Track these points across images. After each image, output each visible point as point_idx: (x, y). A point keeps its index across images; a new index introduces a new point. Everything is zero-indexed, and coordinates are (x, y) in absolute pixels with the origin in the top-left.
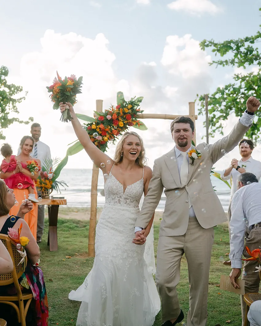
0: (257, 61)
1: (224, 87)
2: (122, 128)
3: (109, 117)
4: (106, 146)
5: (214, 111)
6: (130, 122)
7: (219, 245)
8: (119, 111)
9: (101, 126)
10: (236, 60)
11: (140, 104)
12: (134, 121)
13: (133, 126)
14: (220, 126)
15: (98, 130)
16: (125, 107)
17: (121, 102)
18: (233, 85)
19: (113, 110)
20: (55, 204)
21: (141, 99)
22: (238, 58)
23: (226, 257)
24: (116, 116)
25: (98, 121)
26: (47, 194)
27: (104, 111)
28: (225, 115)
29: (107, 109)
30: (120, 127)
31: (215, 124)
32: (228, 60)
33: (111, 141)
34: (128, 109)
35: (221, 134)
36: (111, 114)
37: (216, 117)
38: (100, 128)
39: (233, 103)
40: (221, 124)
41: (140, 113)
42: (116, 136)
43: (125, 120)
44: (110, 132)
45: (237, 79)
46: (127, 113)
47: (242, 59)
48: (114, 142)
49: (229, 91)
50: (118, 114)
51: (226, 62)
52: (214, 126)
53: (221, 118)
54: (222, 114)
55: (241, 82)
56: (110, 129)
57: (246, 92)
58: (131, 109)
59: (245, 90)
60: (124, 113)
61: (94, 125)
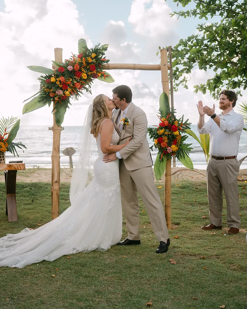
0: (220, 12)
1: (187, 39)
2: (85, 80)
3: (70, 68)
4: (68, 102)
5: (177, 64)
6: (94, 73)
7: (193, 206)
8: (82, 60)
9: (62, 79)
10: (198, 11)
11: (105, 52)
12: (99, 73)
13: (98, 78)
14: (184, 80)
15: (58, 83)
16: (88, 56)
17: (84, 50)
18: (197, 36)
19: (75, 60)
20: (12, 169)
21: (106, 46)
22: (200, 9)
23: (203, 220)
24: (78, 67)
25: (58, 73)
26: (2, 159)
27: (64, 61)
28: (188, 68)
29: (68, 59)
30: (84, 79)
31: (178, 77)
32: (190, 11)
33: (74, 96)
34: (91, 58)
35: (185, 88)
36: (73, 64)
37: (179, 70)
38: (60, 81)
39: (197, 54)
40: (185, 77)
41: (106, 63)
42: (79, 90)
43: (89, 71)
44: (71, 85)
45: (200, 29)
46: (91, 63)
47: (204, 9)
48: (77, 97)
49: (192, 43)
50: (81, 64)
51: (188, 12)
52: (177, 79)
53: (185, 71)
54: (185, 67)
55: (205, 33)
56: (71, 82)
57: (209, 43)
58: (95, 58)
59: (208, 42)
60: (88, 63)
61: (53, 78)
